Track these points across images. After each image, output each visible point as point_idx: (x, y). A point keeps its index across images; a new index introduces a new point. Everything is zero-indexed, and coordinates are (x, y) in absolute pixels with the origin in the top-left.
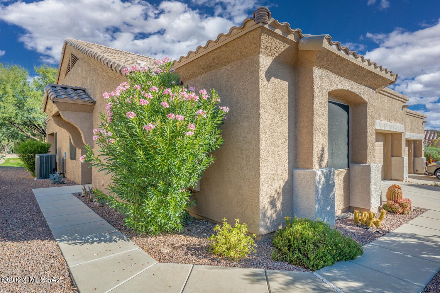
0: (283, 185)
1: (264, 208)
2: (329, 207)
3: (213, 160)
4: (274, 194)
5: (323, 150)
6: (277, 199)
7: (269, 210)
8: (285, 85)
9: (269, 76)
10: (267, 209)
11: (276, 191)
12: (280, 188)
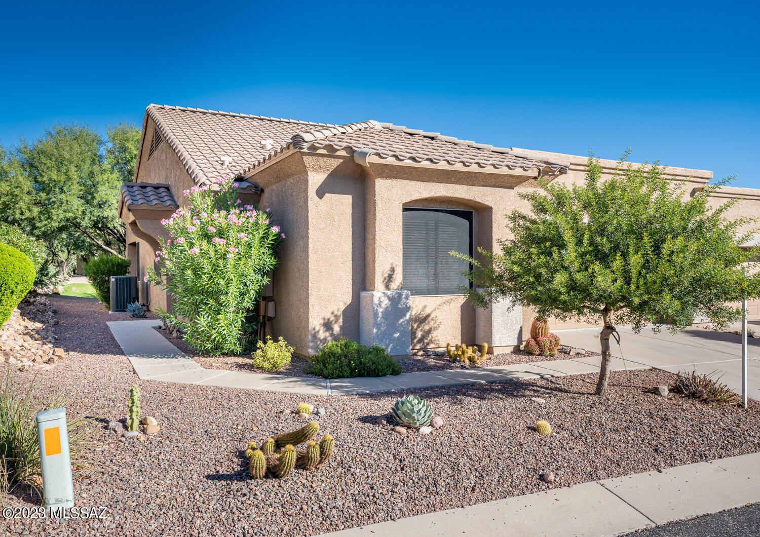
0: (344, 308)
1: (314, 329)
2: (398, 334)
3: (268, 281)
4: (328, 315)
5: (393, 270)
6: (333, 322)
7: (321, 332)
8: (347, 200)
9: (320, 193)
10: (318, 332)
11: (333, 313)
12: (338, 310)
